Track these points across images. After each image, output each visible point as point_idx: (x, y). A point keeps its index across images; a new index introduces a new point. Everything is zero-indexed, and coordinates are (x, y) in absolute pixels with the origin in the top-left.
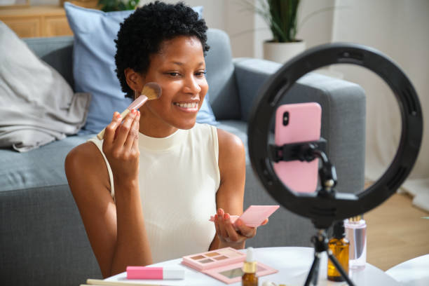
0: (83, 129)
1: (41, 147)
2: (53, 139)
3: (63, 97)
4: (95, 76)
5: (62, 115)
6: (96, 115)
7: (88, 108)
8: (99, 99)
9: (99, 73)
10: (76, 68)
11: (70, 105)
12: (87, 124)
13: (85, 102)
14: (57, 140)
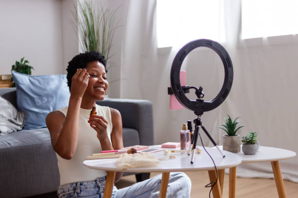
0: (23, 128)
1: (9, 133)
2: (12, 131)
3: (14, 113)
4: (28, 103)
5: (14, 121)
6: (29, 121)
7: (25, 118)
8: (30, 114)
9: (30, 102)
10: (18, 100)
11: (17, 117)
12: (25, 126)
13: (23, 115)
14: (14, 131)
